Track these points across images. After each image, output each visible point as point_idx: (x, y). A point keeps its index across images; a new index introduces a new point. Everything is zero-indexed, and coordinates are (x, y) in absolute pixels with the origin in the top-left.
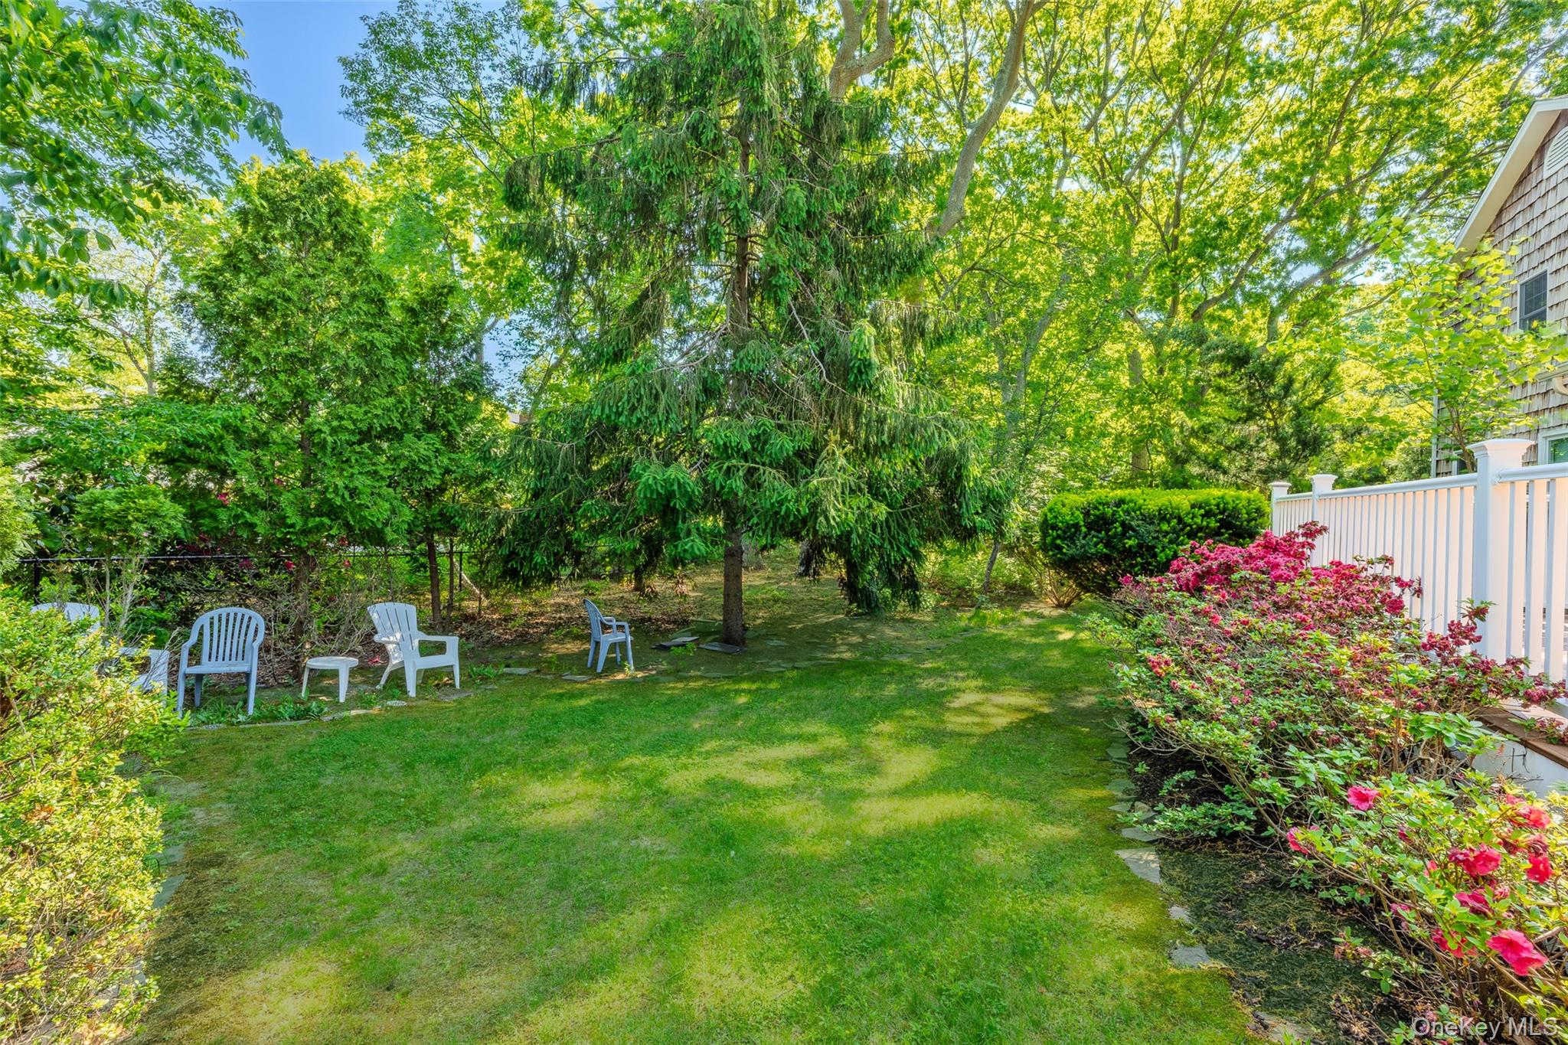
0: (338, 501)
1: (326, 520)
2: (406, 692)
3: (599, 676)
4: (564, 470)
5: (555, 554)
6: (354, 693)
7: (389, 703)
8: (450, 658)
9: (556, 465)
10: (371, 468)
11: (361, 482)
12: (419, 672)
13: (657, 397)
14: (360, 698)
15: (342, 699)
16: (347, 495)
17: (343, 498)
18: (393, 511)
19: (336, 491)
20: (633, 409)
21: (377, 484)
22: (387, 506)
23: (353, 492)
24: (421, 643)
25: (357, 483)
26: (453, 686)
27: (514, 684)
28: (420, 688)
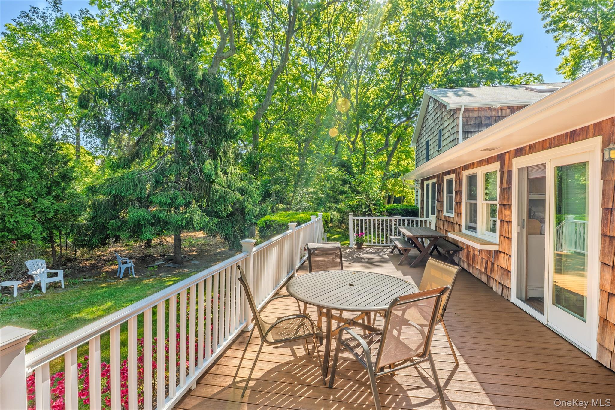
0: (11, 227)
1: (7, 234)
2: (42, 291)
3: (121, 279)
4: (104, 209)
5: (101, 239)
6: (20, 292)
7: (35, 295)
8: (60, 277)
9: (101, 207)
10: (24, 213)
11: (20, 219)
12: (47, 284)
13: (137, 185)
14: (22, 295)
15: (15, 295)
16: (15, 224)
17: (13, 225)
18: (34, 227)
19: (10, 223)
20: (127, 190)
21: (27, 219)
22: (32, 226)
23: (17, 223)
24: (48, 273)
25: (18, 219)
26: (61, 287)
27: (86, 285)
28: (47, 289)
